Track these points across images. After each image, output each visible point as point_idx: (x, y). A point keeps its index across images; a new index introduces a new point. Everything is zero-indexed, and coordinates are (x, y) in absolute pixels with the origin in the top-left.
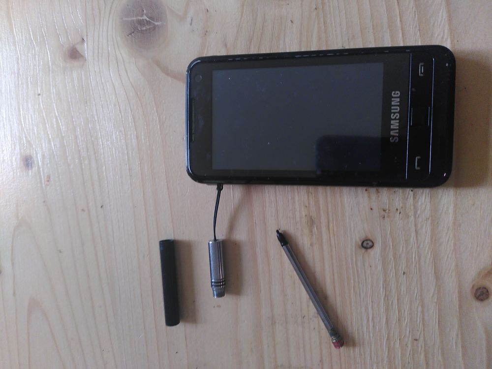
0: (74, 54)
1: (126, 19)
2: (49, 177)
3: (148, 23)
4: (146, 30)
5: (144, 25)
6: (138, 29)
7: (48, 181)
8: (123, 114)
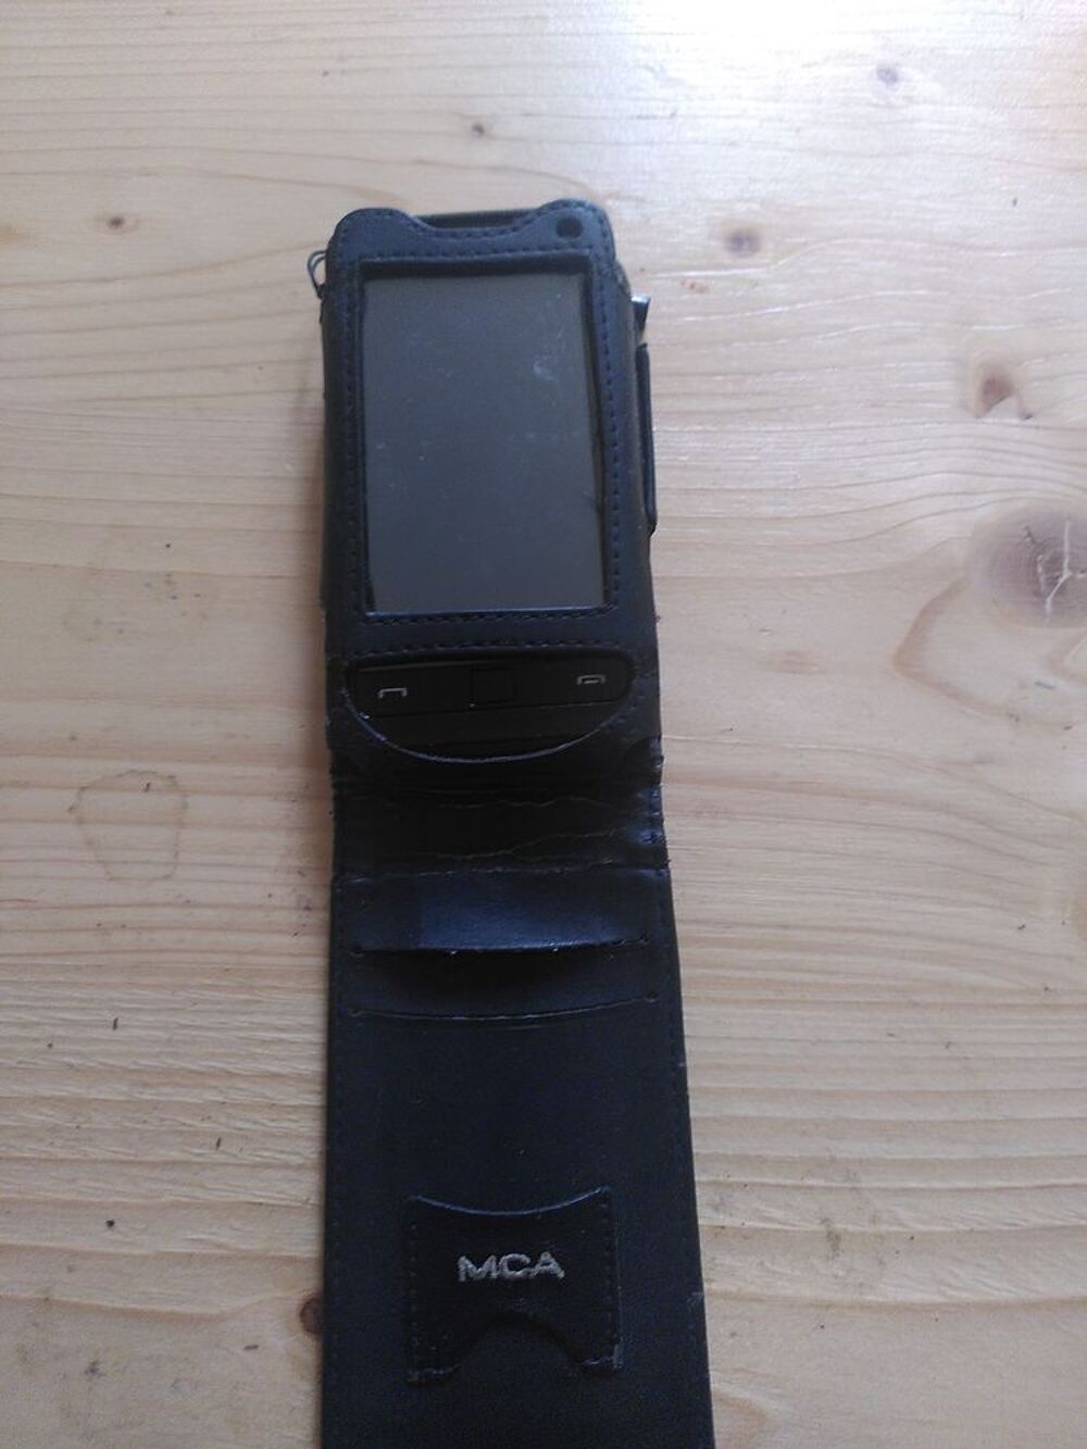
0: (995, 390)
1: (1067, 531)
2: (703, 290)
3: (1053, 581)
4: (1035, 573)
5: (1047, 570)
6: (1039, 554)
7: (692, 286)
8: (839, 491)
